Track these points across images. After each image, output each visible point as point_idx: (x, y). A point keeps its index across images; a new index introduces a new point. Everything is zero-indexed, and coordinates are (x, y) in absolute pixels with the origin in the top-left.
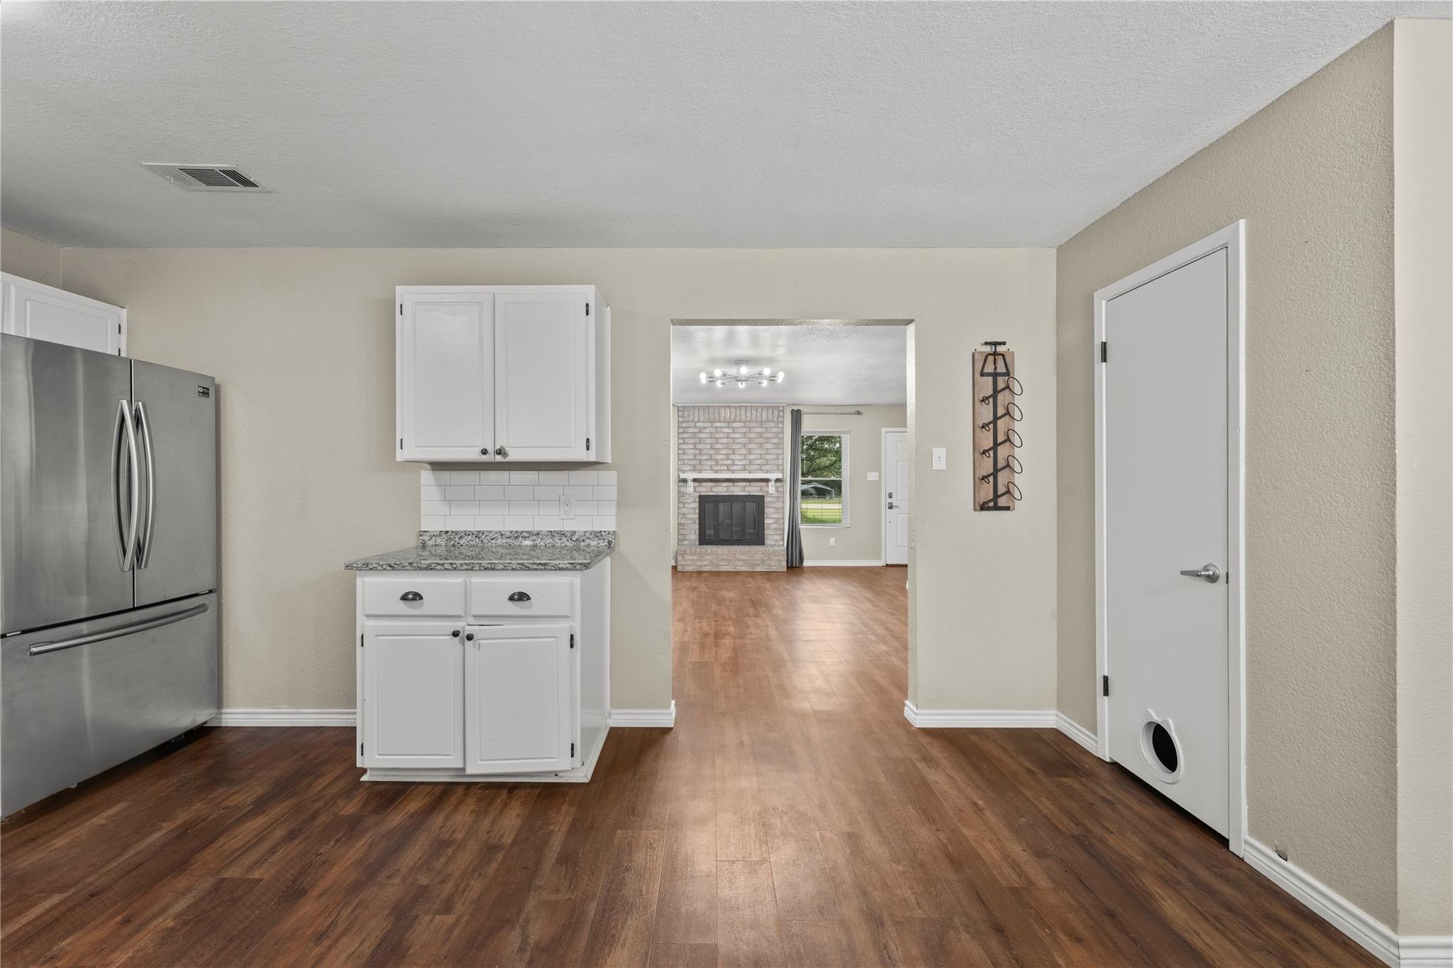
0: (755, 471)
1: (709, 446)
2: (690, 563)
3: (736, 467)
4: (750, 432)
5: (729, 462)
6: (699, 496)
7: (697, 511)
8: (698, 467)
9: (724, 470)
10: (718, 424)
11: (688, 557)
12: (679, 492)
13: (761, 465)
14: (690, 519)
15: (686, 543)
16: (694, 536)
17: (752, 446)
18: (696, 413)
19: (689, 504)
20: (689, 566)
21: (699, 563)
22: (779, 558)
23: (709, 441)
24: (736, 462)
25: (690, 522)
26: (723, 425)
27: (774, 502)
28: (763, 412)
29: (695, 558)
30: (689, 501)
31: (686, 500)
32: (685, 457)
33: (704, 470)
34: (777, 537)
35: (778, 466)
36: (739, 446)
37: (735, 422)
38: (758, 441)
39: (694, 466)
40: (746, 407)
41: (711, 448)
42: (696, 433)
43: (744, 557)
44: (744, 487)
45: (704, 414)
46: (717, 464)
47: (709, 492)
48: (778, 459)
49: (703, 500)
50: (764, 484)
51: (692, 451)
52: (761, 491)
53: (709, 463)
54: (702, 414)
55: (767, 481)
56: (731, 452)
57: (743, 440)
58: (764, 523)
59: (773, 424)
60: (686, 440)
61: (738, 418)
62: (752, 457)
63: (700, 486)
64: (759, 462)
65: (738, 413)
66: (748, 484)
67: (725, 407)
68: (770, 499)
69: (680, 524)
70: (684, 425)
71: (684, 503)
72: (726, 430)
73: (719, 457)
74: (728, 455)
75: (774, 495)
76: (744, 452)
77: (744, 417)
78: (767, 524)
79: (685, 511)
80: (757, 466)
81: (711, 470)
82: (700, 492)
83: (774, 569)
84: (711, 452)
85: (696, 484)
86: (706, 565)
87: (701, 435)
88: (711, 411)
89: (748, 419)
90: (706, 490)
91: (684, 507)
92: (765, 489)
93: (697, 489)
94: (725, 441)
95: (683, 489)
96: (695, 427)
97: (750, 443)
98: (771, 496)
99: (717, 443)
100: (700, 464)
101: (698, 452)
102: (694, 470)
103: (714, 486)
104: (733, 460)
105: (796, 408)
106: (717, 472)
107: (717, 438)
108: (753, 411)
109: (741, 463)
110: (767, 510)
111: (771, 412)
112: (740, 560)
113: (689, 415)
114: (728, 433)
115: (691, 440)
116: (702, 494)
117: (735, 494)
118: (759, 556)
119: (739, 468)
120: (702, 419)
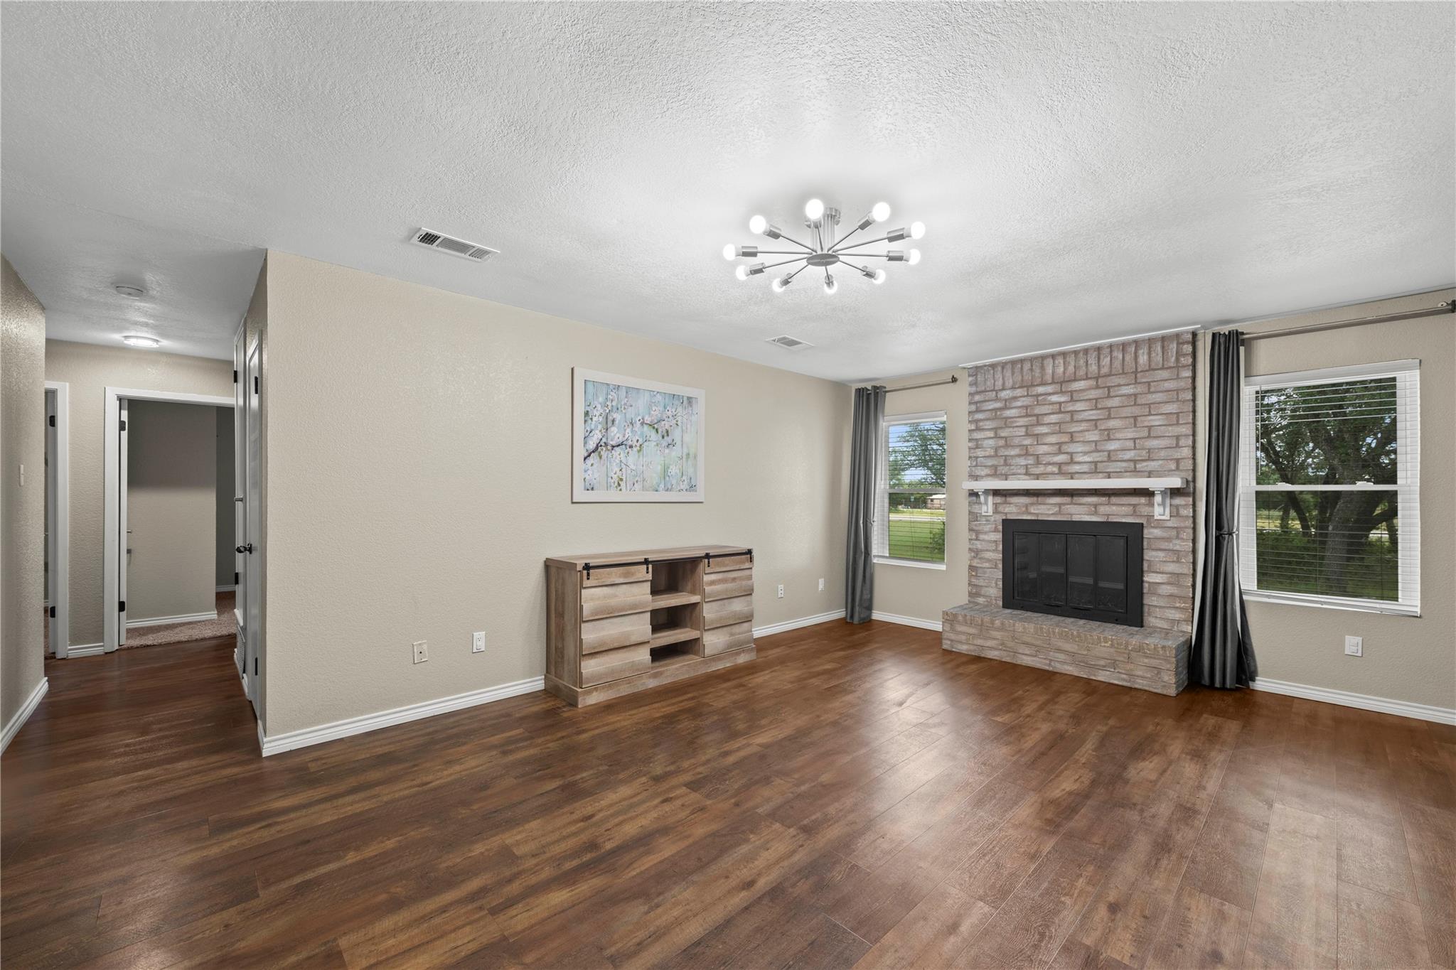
0: (1119, 474)
1: (1022, 431)
2: (963, 638)
3: (1076, 468)
4: (1109, 396)
5: (1061, 458)
6: (1004, 521)
7: (1000, 547)
8: (1004, 470)
9: (1053, 474)
10: (1041, 390)
11: (960, 628)
12: (970, 512)
13: (1135, 462)
14: (989, 560)
15: (981, 600)
16: (993, 589)
17: (1112, 424)
18: (999, 375)
19: (986, 533)
20: (960, 642)
21: (979, 642)
22: (1154, 662)
23: (1022, 422)
24: (1079, 458)
25: (987, 565)
26: (1049, 389)
27: (1168, 539)
28: (1141, 352)
29: (972, 631)
30: (987, 528)
31: (980, 528)
32: (980, 453)
33: (1014, 474)
34: (1177, 615)
35: (1178, 461)
36: (1084, 426)
37: (1075, 380)
38: (1128, 411)
39: (995, 467)
40: (1099, 349)
41: (1027, 435)
42: (1000, 409)
43: (1068, 647)
44: (1096, 506)
45: (1013, 374)
46: (1038, 463)
47: (1023, 513)
48: (1177, 446)
49: (1011, 529)
50: (1143, 500)
51: (991, 442)
52: (1134, 514)
53: (1022, 461)
54: (1008, 373)
55: (1148, 493)
56: (1065, 438)
57: (1093, 415)
58: (1142, 581)
59: (1164, 374)
60: (981, 424)
61: (1082, 373)
62: (1112, 446)
63: (1005, 503)
64: (1130, 455)
65: (1082, 362)
66: (1104, 499)
67: (1053, 356)
68: (1157, 532)
69: (971, 568)
70: (977, 398)
71: (978, 533)
72: (1055, 398)
73: (1042, 449)
74: (1060, 444)
75: (1170, 524)
76: (1096, 438)
77: (1094, 368)
78: (1149, 582)
79: (979, 545)
80: (1124, 464)
81: (1027, 474)
82: (1006, 514)
83: (1140, 684)
84: (1028, 441)
85: (999, 500)
86: (991, 648)
87: (1008, 413)
88: (1027, 366)
89: (1105, 370)
90: (1016, 509)
91: (977, 539)
92: (1145, 510)
93: (1001, 509)
94: (1054, 418)
95: (976, 509)
96: (997, 399)
97: (1109, 418)
98: (1159, 524)
99: (1039, 424)
100: (1006, 464)
101: (1002, 442)
102: (995, 474)
103: (1032, 504)
104: (1071, 454)
105: (1225, 329)
106: (1037, 477)
107: (1037, 416)
108: (1115, 354)
109: (1087, 459)
110: (1148, 555)
111: (1159, 349)
112: (1059, 650)
113: (986, 380)
114: (1060, 403)
115: (988, 423)
116: (1010, 517)
117: (1076, 518)
118: (1104, 650)
119: (1085, 468)
120: (1009, 383)
